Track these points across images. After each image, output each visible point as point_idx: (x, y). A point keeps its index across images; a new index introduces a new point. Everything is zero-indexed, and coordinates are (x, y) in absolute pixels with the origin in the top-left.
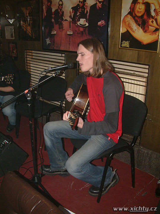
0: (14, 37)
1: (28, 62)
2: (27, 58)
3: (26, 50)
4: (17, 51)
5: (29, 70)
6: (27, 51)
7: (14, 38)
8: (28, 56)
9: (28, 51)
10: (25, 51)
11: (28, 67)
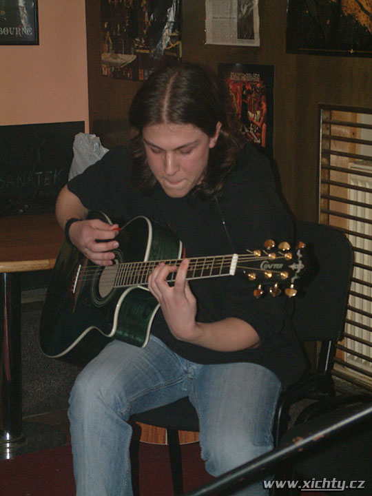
0: (257, 36)
1: (334, 176)
2: (327, 153)
3: (330, 108)
4: (269, 118)
5: (334, 221)
6: (335, 112)
7: (256, 43)
8: (336, 146)
9: (338, 115)
10: (324, 116)
11: (333, 206)
